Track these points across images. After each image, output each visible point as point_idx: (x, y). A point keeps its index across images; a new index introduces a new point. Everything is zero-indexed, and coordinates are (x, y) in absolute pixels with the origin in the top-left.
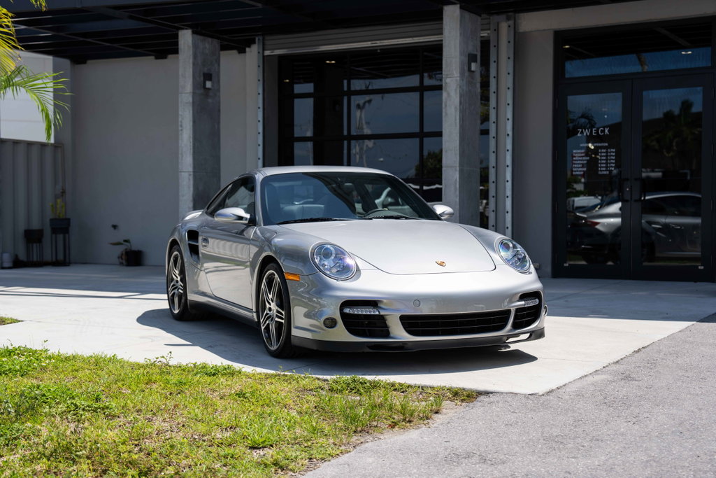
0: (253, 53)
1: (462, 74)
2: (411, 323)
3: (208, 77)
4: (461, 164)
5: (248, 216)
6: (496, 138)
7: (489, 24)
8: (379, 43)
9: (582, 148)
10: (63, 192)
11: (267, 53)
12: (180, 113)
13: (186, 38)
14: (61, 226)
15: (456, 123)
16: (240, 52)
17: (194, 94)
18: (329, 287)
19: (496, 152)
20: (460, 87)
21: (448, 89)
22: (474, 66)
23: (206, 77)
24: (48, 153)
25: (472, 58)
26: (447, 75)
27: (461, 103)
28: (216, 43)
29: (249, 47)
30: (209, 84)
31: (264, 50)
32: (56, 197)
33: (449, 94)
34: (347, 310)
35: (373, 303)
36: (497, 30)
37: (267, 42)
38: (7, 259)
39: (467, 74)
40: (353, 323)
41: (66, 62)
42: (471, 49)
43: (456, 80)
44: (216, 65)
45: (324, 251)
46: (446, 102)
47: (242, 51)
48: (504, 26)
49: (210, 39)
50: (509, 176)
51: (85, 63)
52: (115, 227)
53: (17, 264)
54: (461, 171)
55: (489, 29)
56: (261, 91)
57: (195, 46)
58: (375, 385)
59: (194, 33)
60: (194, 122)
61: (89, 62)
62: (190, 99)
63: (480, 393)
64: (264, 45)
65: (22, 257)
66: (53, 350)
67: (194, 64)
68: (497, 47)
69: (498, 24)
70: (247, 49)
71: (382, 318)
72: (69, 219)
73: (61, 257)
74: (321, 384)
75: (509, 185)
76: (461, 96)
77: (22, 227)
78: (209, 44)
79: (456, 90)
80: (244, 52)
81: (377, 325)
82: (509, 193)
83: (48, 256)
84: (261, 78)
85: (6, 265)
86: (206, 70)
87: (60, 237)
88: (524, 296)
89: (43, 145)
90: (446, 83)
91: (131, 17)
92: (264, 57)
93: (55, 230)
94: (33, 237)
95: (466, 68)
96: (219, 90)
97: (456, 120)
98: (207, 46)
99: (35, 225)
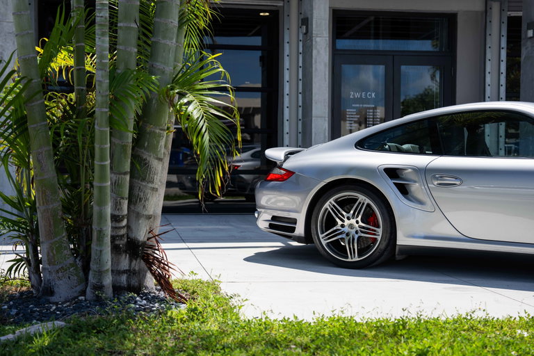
9: (354, 108)
15: (325, 78)
21: (318, 47)
26: (317, 34)
33: (318, 52)
43: (326, 40)
46: (316, 59)
79: (325, 48)
90: (316, 42)
97: (325, 75)
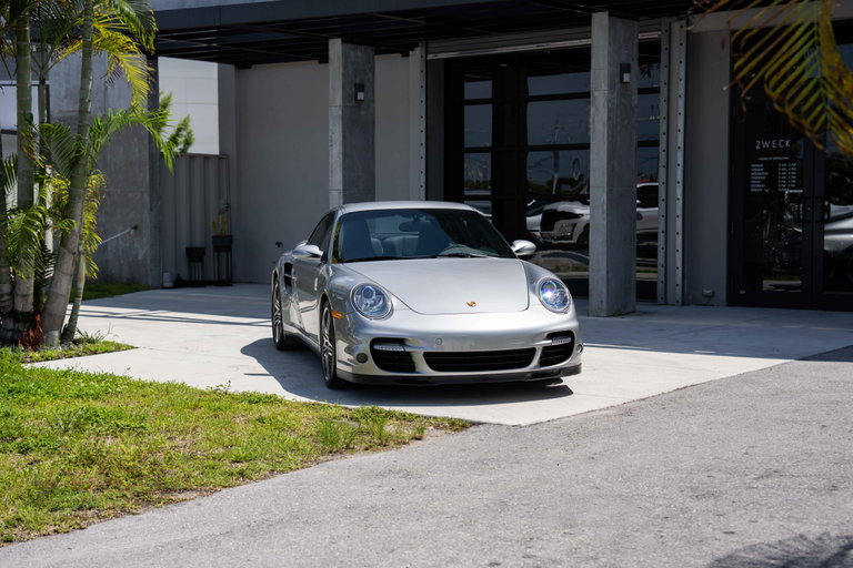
0: (416, 56)
1: (611, 87)
2: (434, 359)
3: (360, 87)
4: (610, 184)
5: (321, 253)
6: (667, 151)
7: (660, 24)
8: (545, 46)
9: (761, 162)
10: (228, 207)
11: (430, 57)
12: (330, 127)
13: (336, 47)
14: (224, 244)
16: (404, 56)
17: (344, 106)
18: (365, 326)
19: (667, 167)
20: (609, 101)
21: (595, 103)
22: (626, 77)
23: (359, 89)
24: (212, 165)
25: (625, 68)
27: (609, 118)
28: (370, 49)
29: (413, 50)
30: (361, 96)
31: (427, 53)
32: (221, 212)
34: (377, 347)
35: (401, 341)
36: (669, 31)
37: (430, 45)
38: (167, 279)
39: (618, 86)
40: (382, 359)
41: (231, 68)
42: (624, 58)
43: (605, 94)
44: (370, 75)
45: (365, 291)
46: (594, 117)
47: (406, 55)
48: (676, 26)
49: (363, 47)
50: (679, 194)
51: (249, 67)
52: (279, 244)
53: (179, 284)
54: (610, 192)
55: (660, 30)
56: (424, 99)
57: (345, 55)
58: (390, 415)
59: (343, 41)
60: (344, 136)
61: (253, 66)
62: (340, 113)
63: (474, 424)
64: (427, 48)
65: (184, 276)
66: (135, 378)
67: (344, 75)
68: (669, 50)
69: (670, 25)
70: (411, 53)
71: (409, 355)
72: (231, 236)
73: (224, 276)
74: (344, 412)
75: (680, 203)
76: (609, 112)
77: (184, 245)
78: (360, 53)
79: (604, 104)
80: (408, 55)
81: (405, 361)
82: (679, 212)
83: (211, 276)
84: (424, 85)
85: (167, 285)
86: (358, 81)
87: (223, 255)
88: (552, 335)
89: (206, 157)
91: (274, 31)
92: (427, 61)
93: (217, 249)
94: (195, 255)
95: (617, 80)
96: (373, 101)
97: (604, 137)
98: (360, 54)
99: (198, 243)
